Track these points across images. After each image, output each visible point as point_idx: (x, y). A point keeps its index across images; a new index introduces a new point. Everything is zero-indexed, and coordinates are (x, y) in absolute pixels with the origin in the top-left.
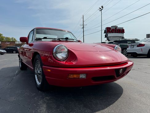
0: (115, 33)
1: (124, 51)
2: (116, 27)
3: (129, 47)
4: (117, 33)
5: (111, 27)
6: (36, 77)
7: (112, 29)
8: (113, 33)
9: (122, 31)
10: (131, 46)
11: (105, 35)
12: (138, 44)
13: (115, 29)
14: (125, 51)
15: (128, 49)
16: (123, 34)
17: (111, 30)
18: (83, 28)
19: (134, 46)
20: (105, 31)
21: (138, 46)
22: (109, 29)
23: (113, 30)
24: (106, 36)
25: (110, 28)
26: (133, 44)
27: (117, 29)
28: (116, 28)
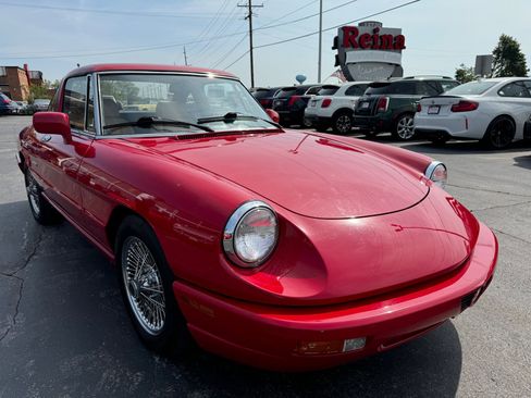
0: (372, 48)
1: (402, 123)
2: (376, 27)
3: (423, 108)
4: (380, 48)
5: (360, 24)
6: (135, 305)
7: (361, 33)
8: (363, 47)
9: (395, 42)
10: (431, 106)
11: (337, 56)
12: (456, 101)
13: (371, 34)
14: (407, 120)
15: (417, 116)
16: (398, 54)
17: (357, 39)
18: (250, 16)
19: (439, 106)
20: (336, 39)
21: (455, 109)
22: (350, 34)
23: (366, 36)
24: (339, 61)
25: (354, 30)
26: (437, 101)
27: (380, 33)
28: (376, 30)
